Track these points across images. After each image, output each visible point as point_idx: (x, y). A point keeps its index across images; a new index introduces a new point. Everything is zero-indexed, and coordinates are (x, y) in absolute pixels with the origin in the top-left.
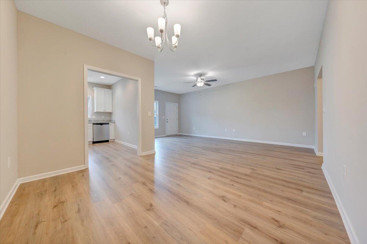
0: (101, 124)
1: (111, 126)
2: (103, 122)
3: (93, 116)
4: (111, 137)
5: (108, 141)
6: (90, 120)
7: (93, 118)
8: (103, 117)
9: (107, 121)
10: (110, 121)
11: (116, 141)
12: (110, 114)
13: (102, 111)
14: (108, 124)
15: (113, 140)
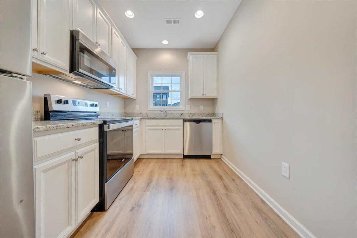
0: (198, 121)
1: (216, 126)
2: (201, 118)
3: (187, 106)
4: (216, 150)
5: (208, 157)
6: (182, 112)
7: (187, 109)
8: (201, 108)
9: (208, 115)
10: (213, 115)
11: (225, 159)
12: (213, 101)
13: (200, 95)
14: (210, 121)
15: (219, 157)
